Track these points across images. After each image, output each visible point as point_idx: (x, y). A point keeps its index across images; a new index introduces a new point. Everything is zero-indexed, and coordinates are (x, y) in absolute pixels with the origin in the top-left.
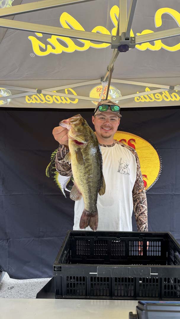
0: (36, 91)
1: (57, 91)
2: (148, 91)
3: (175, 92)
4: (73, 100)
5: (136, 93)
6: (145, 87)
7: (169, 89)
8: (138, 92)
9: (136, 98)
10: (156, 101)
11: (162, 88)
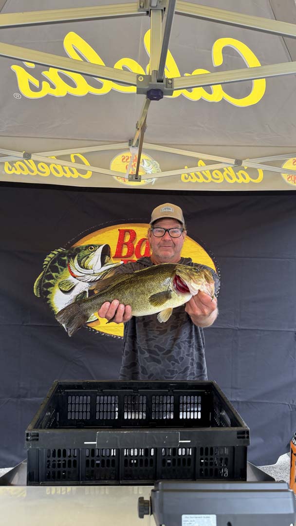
0: (21, 155)
1: (58, 158)
2: (201, 166)
3: (243, 169)
4: (84, 172)
5: (184, 168)
6: (198, 159)
7: (234, 164)
8: (186, 167)
9: (183, 176)
10: (214, 182)
11: (224, 163)
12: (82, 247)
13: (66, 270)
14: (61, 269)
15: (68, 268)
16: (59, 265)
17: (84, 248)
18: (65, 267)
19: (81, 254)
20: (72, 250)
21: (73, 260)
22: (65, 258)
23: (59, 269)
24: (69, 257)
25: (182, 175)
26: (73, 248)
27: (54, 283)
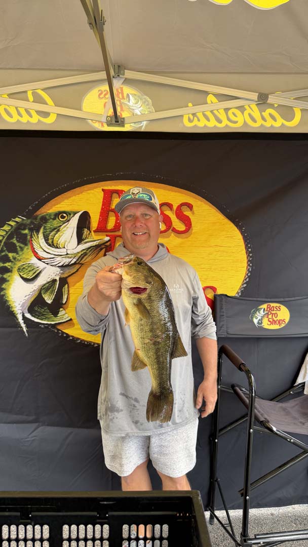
1: (11, 96)
2: (212, 103)
3: (271, 106)
6: (207, 93)
8: (190, 105)
9: (186, 118)
11: (244, 98)
12: (50, 215)
13: (28, 249)
14: (20, 247)
15: (29, 246)
16: (18, 241)
17: (52, 217)
18: (26, 245)
19: (48, 225)
20: (36, 218)
21: (37, 235)
22: (26, 231)
23: (18, 247)
24: (31, 230)
25: (184, 116)
26: (37, 216)
27: (12, 267)
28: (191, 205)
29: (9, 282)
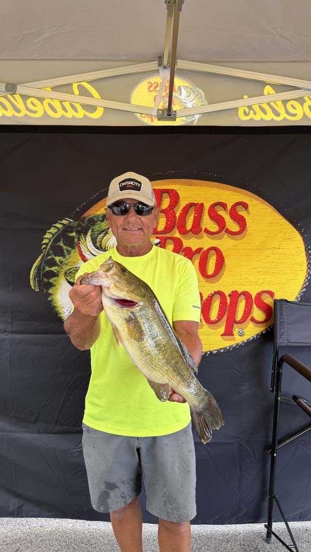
0: (3, 86)
1: (55, 89)
2: (269, 94)
5: (243, 98)
6: (264, 84)
8: (246, 97)
9: (241, 110)
11: (305, 89)
12: (98, 217)
13: (75, 252)
14: (67, 251)
15: (77, 250)
16: (65, 244)
17: (100, 219)
18: (73, 248)
19: (96, 227)
20: (83, 220)
21: (85, 237)
22: (74, 234)
23: (65, 251)
24: (79, 233)
25: (240, 108)
26: (84, 218)
27: (58, 271)
28: (247, 204)
29: (56, 287)
